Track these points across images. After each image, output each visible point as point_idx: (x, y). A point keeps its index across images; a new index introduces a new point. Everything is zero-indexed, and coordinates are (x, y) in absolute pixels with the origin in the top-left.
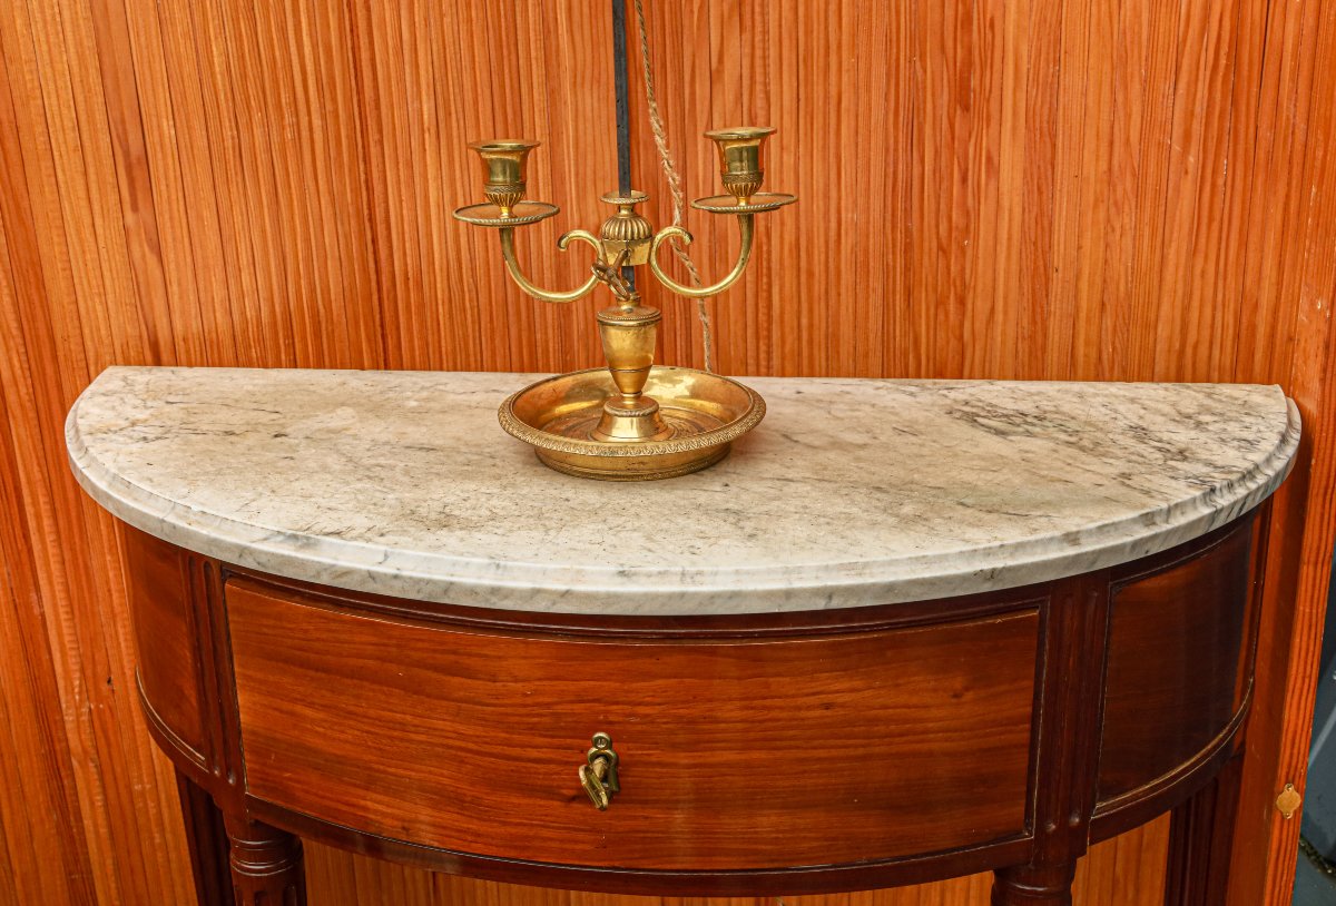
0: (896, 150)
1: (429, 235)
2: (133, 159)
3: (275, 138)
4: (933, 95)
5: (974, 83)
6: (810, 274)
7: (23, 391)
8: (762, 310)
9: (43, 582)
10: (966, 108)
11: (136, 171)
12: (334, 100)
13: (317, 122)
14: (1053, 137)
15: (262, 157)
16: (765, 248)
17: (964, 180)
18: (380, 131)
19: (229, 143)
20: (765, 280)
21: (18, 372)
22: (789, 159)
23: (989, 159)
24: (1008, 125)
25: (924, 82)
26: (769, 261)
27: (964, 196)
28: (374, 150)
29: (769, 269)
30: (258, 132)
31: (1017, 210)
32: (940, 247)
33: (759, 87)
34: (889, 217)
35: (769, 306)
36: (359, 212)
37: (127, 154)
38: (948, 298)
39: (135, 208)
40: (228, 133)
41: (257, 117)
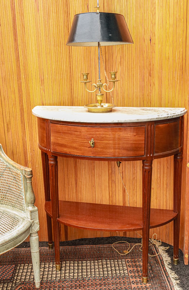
0: (141, 82)
1: (79, 92)
2: (42, 79)
3: (60, 78)
4: (146, 74)
5: (151, 73)
6: (130, 98)
7: (26, 109)
8: (123, 103)
9: (26, 136)
10: (150, 76)
11: (42, 81)
12: (67, 73)
13: (65, 76)
14: (162, 79)
15: (58, 80)
16: (124, 95)
17: (150, 86)
18: (73, 78)
19: (54, 78)
20: (124, 99)
21: (26, 107)
22: (127, 83)
23: (154, 83)
24: (156, 78)
25: (145, 72)
26: (124, 97)
27: (151, 88)
28: (72, 80)
29: (124, 98)
30: (58, 77)
31: (158, 90)
32: (147, 95)
33: (123, 73)
34: (140, 91)
35: (124, 103)
36: (70, 88)
37: (41, 79)
38: (149, 102)
39: (42, 86)
40: (54, 77)
41: (58, 75)
